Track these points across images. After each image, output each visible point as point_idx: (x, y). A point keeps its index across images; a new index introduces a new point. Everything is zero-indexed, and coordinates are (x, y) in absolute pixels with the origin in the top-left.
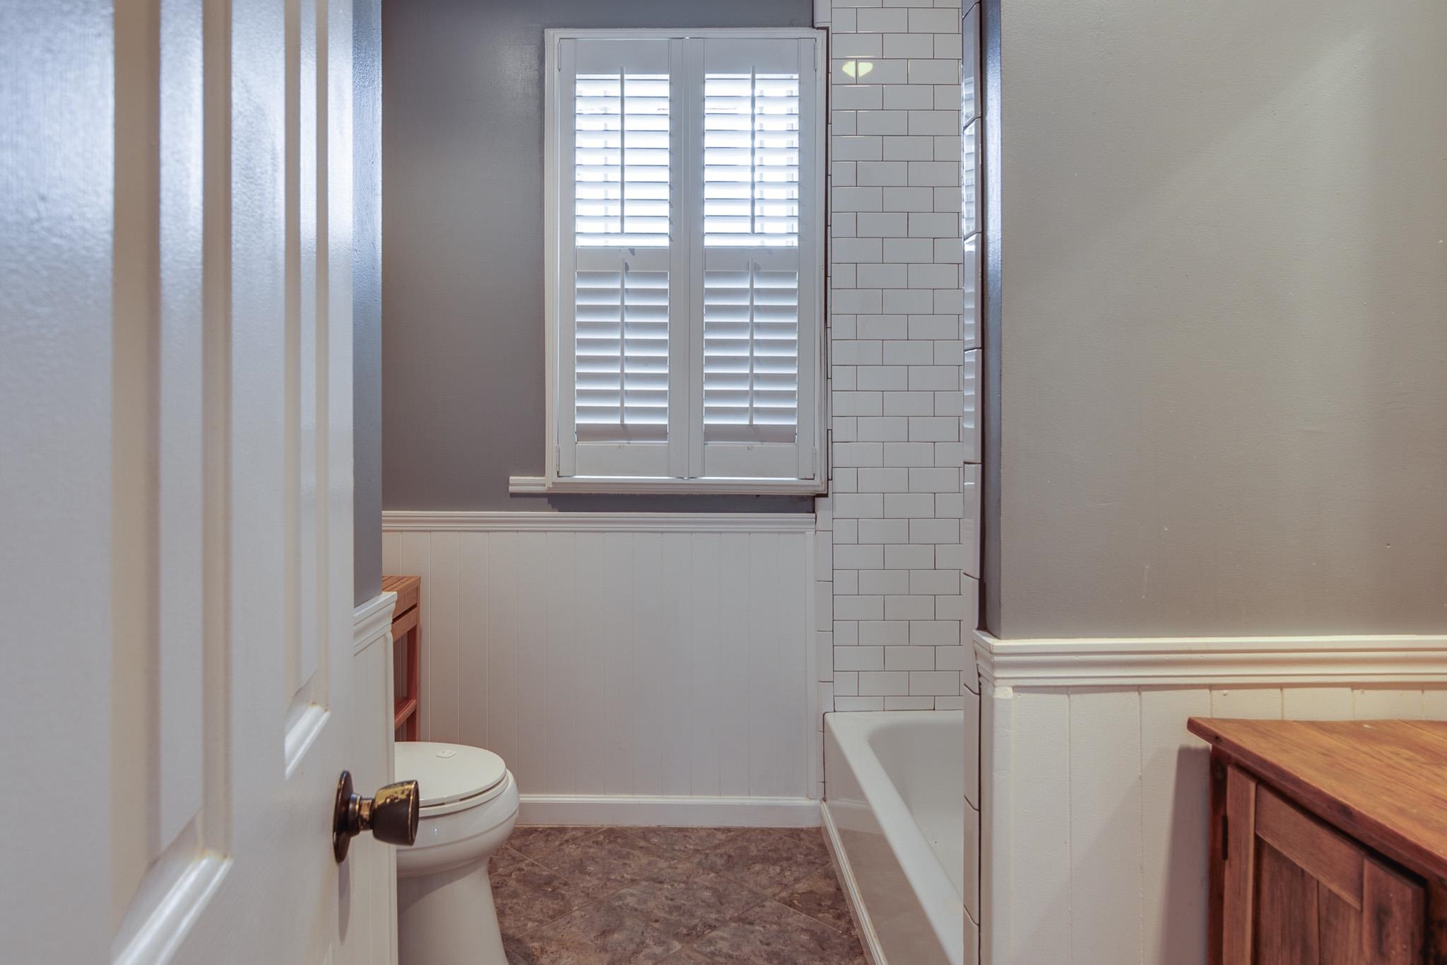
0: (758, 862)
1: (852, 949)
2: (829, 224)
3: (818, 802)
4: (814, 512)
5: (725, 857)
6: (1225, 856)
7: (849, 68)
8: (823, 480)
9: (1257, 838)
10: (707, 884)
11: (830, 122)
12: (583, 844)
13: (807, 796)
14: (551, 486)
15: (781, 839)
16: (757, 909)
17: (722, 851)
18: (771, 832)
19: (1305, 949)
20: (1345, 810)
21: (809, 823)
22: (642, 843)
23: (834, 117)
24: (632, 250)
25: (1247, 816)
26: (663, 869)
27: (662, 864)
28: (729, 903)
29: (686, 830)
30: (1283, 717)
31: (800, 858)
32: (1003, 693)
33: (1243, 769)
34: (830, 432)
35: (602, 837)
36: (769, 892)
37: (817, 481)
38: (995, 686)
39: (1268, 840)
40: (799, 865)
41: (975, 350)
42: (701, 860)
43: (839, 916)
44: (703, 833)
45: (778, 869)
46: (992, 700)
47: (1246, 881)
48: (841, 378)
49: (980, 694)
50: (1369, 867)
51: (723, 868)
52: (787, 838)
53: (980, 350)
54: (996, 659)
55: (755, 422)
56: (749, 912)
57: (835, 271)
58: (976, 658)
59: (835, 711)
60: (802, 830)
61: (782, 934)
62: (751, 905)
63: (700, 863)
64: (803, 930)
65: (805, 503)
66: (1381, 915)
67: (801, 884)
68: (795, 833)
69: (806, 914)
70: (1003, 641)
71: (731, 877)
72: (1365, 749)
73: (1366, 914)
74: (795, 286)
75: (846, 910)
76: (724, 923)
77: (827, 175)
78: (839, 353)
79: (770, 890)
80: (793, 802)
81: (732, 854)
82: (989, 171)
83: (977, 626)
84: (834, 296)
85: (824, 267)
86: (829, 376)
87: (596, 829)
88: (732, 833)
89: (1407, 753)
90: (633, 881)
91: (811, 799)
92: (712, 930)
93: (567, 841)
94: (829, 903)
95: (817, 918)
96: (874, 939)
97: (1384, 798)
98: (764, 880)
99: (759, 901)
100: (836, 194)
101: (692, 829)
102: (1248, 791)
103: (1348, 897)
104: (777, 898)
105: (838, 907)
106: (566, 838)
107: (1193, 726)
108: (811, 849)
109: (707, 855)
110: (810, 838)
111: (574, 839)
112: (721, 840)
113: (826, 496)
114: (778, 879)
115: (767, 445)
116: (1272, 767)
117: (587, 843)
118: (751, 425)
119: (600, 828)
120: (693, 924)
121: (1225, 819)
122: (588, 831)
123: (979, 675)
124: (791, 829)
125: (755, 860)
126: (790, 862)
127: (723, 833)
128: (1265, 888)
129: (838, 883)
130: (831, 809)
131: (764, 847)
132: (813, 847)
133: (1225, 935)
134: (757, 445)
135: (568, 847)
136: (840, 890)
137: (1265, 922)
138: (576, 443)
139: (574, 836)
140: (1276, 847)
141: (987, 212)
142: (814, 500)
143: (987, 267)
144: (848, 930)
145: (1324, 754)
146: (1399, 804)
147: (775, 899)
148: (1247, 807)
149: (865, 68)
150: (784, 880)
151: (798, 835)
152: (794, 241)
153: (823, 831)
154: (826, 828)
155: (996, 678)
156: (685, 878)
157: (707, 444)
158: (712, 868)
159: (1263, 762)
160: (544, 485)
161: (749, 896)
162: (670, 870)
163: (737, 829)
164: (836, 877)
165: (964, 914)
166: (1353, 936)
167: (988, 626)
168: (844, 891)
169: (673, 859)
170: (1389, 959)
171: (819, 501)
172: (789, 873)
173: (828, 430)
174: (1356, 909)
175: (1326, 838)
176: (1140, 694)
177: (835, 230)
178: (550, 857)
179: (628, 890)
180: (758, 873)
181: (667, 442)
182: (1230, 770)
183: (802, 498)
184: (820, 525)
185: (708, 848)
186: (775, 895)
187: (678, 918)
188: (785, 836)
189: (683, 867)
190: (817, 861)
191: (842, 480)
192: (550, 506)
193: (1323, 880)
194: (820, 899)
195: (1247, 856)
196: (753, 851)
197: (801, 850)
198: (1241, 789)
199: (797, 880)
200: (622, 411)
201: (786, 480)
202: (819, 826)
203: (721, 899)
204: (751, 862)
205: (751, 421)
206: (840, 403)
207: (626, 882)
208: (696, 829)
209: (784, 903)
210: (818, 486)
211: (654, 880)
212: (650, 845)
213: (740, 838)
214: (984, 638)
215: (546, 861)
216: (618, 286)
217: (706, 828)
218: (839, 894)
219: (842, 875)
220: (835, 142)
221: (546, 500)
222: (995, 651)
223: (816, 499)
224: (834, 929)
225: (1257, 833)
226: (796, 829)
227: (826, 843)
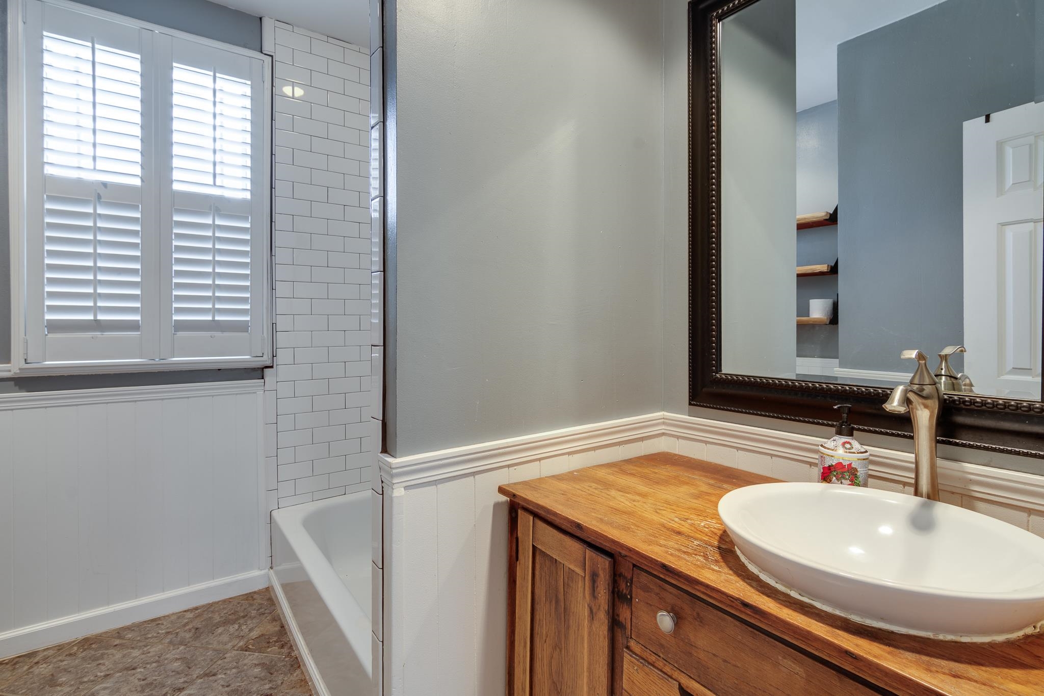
0: (220, 626)
1: (292, 666)
2: (274, 187)
3: (267, 570)
4: (263, 378)
5: (193, 631)
6: (517, 559)
7: (287, 90)
8: (270, 357)
9: (533, 546)
10: (176, 656)
11: (274, 119)
12: (55, 660)
13: (259, 568)
14: (18, 371)
15: (239, 603)
16: (220, 662)
17: (190, 626)
18: (230, 600)
19: (557, 602)
20: (579, 526)
21: (260, 586)
22: (117, 642)
23: (277, 116)
24: (105, 185)
25: (529, 535)
26: (136, 657)
27: (136, 653)
28: (196, 665)
29: (159, 619)
30: (540, 476)
31: (254, 613)
32: (398, 492)
33: (526, 509)
34: (274, 325)
35: (76, 648)
36: (229, 646)
37: (265, 357)
38: (393, 489)
39: (539, 547)
40: (252, 618)
41: (379, 273)
42: (171, 639)
43: (282, 646)
44: (173, 618)
45: (236, 626)
46: (391, 498)
47: (528, 571)
48: (282, 289)
49: (383, 494)
50: (589, 553)
51: (190, 640)
52: (243, 601)
53: (383, 273)
54: (394, 471)
55: (217, 318)
56: (213, 667)
57: (277, 218)
58: (380, 472)
59: (279, 508)
60: (255, 592)
61: (239, 674)
62: (214, 661)
63: (171, 642)
64: (256, 665)
65: (258, 372)
66: (594, 577)
67: (255, 632)
68: (250, 597)
69: (258, 652)
70: (397, 459)
71: (198, 645)
72: (578, 487)
73: (587, 578)
74: (248, 225)
75: (288, 640)
76: (191, 682)
77: (272, 154)
78: (280, 272)
79: (230, 644)
80: (248, 575)
81: (200, 626)
82: (388, 157)
83: (380, 451)
84: (277, 235)
85: (270, 215)
86: (274, 288)
87: (69, 644)
88: (199, 611)
89: (594, 485)
90: (106, 676)
91: (261, 570)
92: (181, 692)
93: (37, 663)
94: (275, 639)
95: (268, 653)
96: (308, 656)
97: (593, 514)
98: (225, 638)
99: (221, 655)
100: (278, 169)
101: (164, 617)
102: (529, 522)
103: (579, 571)
104: (236, 648)
105: (282, 640)
106: (36, 660)
107: (501, 490)
108: (262, 604)
109: (177, 633)
110: (261, 597)
111: (45, 659)
112: (190, 618)
113: (272, 367)
114: (236, 634)
115: (226, 334)
116: (543, 508)
117: (60, 658)
118: (213, 321)
119: (74, 642)
120: (164, 693)
121: (517, 539)
122: (60, 648)
123: (382, 482)
124: (246, 594)
125: (217, 626)
126: (246, 618)
127: (191, 612)
128: (537, 573)
129: (282, 624)
130: (277, 573)
131: (225, 613)
132: (263, 602)
133: (517, 602)
134: (218, 334)
135: (38, 668)
136: (284, 627)
137: (537, 591)
138: (46, 335)
139: (45, 656)
140: (543, 550)
141: (387, 183)
142: (263, 370)
143: (387, 219)
144: (289, 653)
145: (563, 494)
146: (600, 516)
147: (234, 650)
148: (529, 530)
149: (299, 92)
150: (242, 633)
151: (252, 597)
152: (248, 196)
153: (270, 589)
154: (272, 586)
155: (394, 484)
156: (157, 658)
157: (176, 334)
158: (181, 643)
159: (538, 506)
160: (10, 371)
161: (213, 654)
162: (143, 656)
163: (203, 606)
164: (280, 619)
165: (373, 636)
166: (580, 590)
167: (388, 449)
168: (286, 627)
169: (145, 646)
170: (598, 599)
171: (267, 371)
172: (245, 627)
173: (273, 324)
174: (582, 576)
175: (568, 541)
176: (474, 477)
177: (278, 191)
178: (16, 684)
179: (101, 686)
180: (220, 634)
181: (139, 333)
182: (520, 511)
183: (254, 369)
184: (267, 387)
185: (178, 628)
186: (234, 647)
187: (150, 692)
188: (242, 600)
189: (154, 650)
190: (266, 612)
191: (283, 357)
192: (17, 388)
193: (567, 564)
194: (269, 638)
195: (529, 557)
196: (217, 618)
197: (254, 607)
198: (525, 520)
199: (251, 630)
200: (95, 309)
201: (242, 359)
202: (267, 586)
203: (189, 664)
204: (215, 627)
205: (214, 317)
206: (282, 306)
207: (99, 680)
208: (168, 616)
209: (241, 650)
210: (266, 361)
211: (127, 669)
212: (124, 641)
213: (206, 612)
214: (386, 459)
215: (12, 688)
216: (91, 210)
217: (177, 613)
218: (283, 630)
219: (285, 617)
220: (278, 134)
221: (12, 383)
222: (393, 466)
223: (264, 369)
224: (279, 656)
225: (534, 544)
226: (250, 593)
227: (273, 597)
